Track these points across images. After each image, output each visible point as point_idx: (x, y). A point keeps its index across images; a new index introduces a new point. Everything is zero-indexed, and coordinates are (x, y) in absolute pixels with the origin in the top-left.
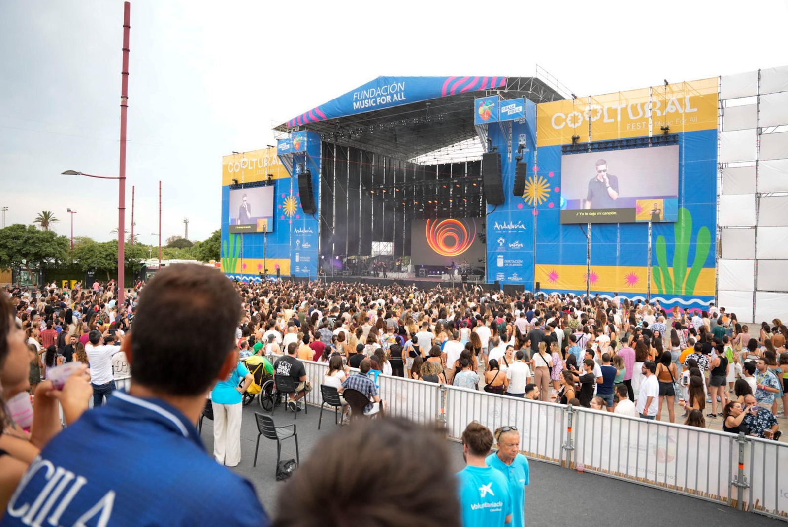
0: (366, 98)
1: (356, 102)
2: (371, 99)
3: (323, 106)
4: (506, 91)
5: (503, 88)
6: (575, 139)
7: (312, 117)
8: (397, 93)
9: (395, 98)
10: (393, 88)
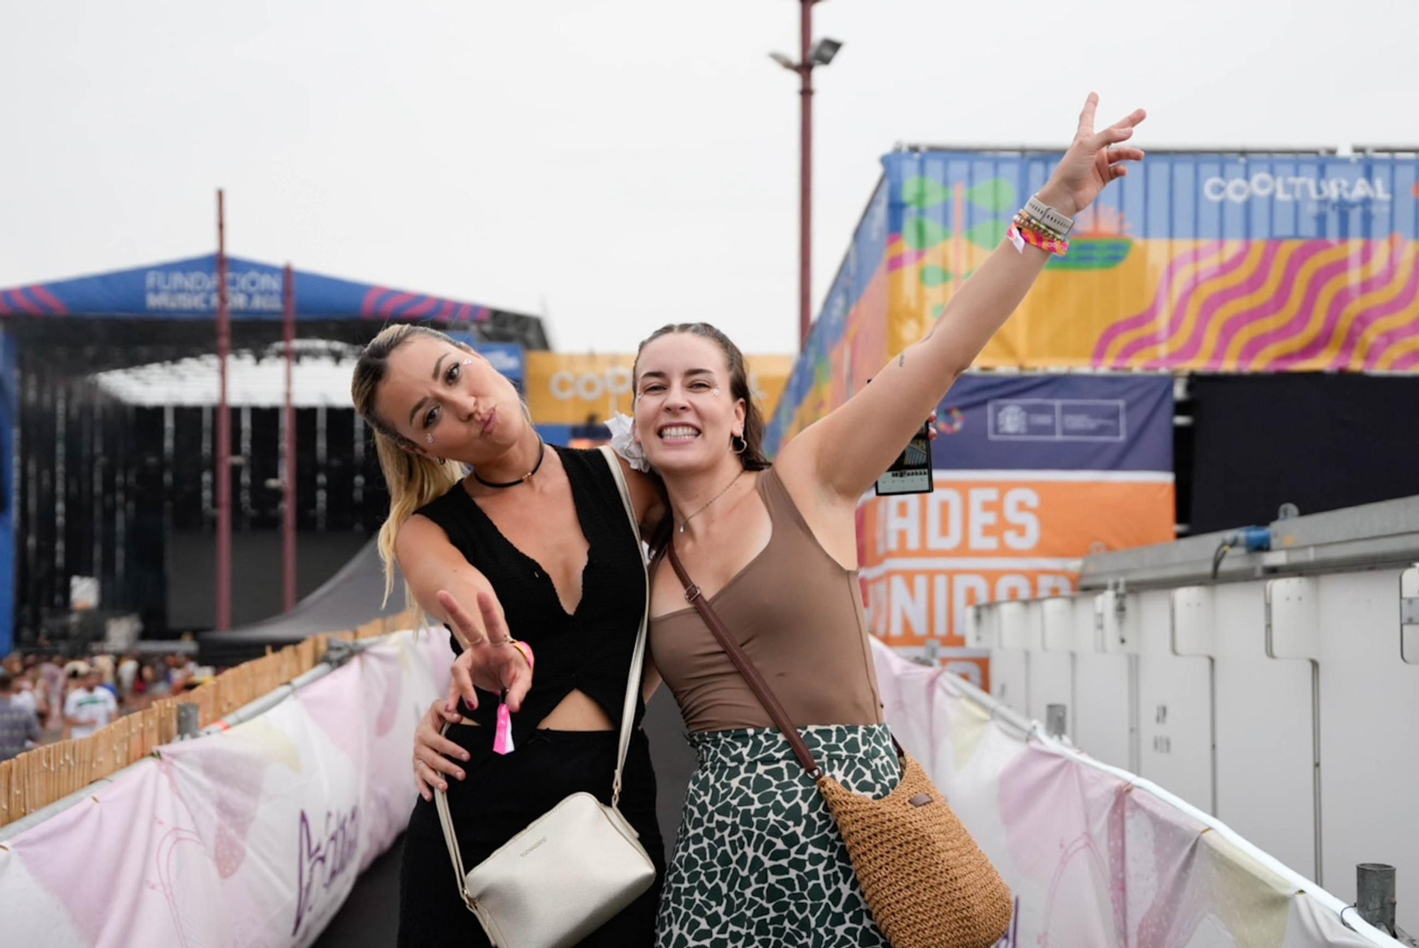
0: (181, 290)
1: (156, 291)
2: (197, 292)
3: (57, 287)
4: (488, 328)
5: (480, 322)
6: (592, 418)
7: (23, 303)
8: (263, 293)
9: (259, 303)
10: (253, 283)
